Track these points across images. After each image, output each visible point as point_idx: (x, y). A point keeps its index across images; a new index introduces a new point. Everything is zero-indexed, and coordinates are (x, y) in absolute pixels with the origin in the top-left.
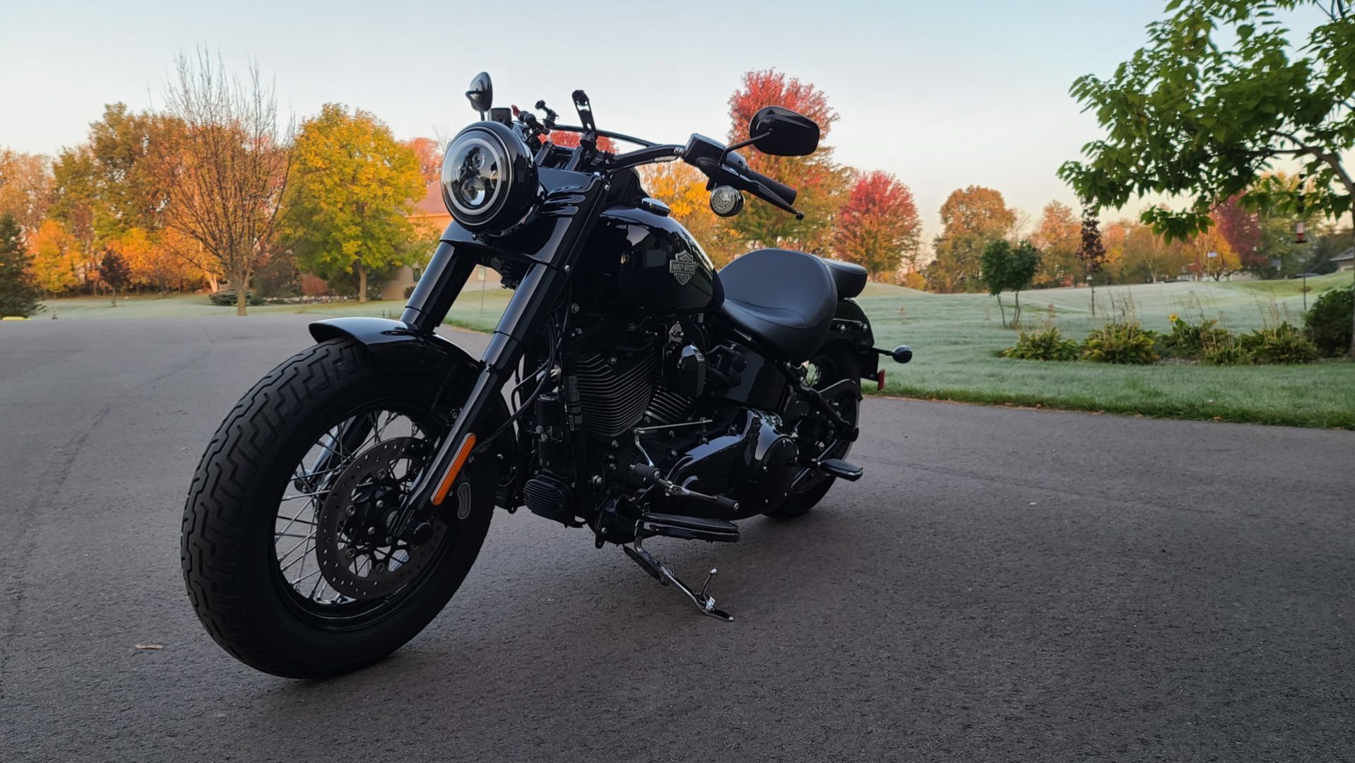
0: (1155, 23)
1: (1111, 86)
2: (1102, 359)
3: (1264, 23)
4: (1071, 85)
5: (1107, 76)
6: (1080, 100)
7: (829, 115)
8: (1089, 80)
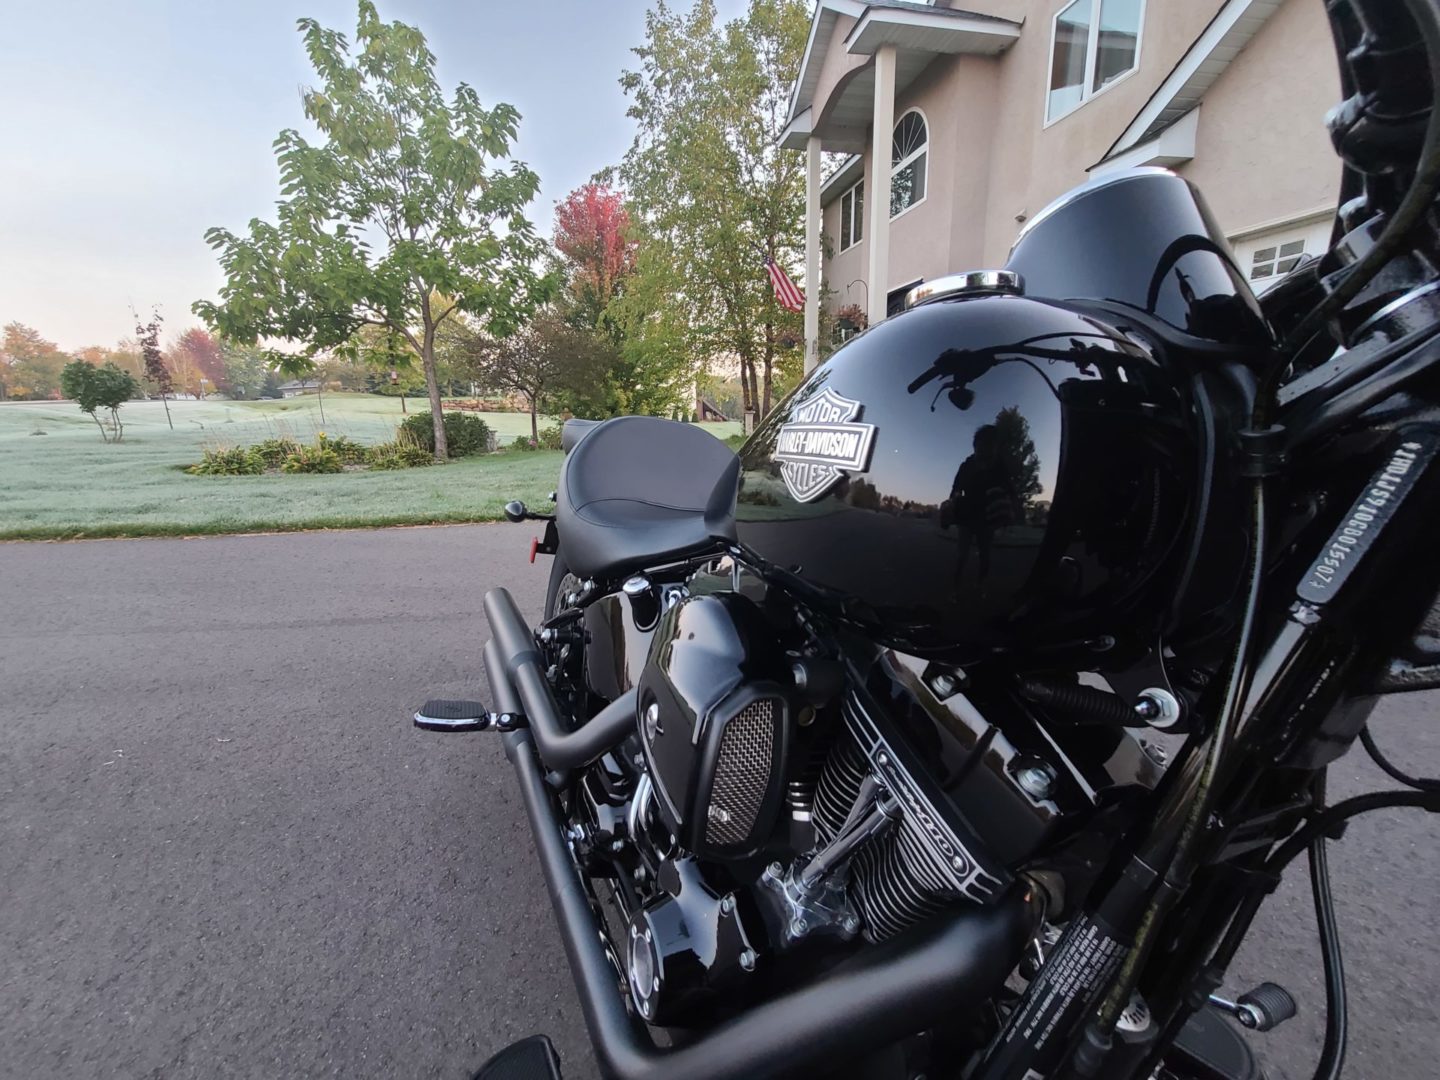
0: (283, 202)
1: (252, 244)
2: (301, 470)
3: (355, 228)
4: (206, 232)
5: (244, 234)
6: (215, 247)
8: (223, 232)
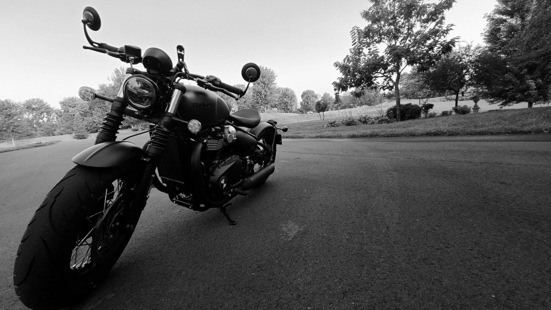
1: (342, 64)
2: (347, 125)
4: (334, 64)
6: (336, 67)
7: (275, 75)
8: (337, 63)
